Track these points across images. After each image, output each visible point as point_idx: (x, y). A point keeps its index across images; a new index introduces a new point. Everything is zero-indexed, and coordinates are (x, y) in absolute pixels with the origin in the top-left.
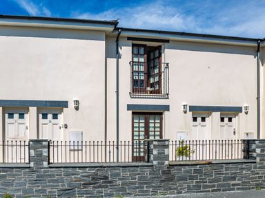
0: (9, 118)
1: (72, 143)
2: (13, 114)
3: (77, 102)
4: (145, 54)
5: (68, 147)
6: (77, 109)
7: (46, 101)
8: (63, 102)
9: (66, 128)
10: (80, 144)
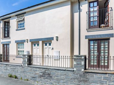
0: (34, 46)
1: (55, 57)
2: (35, 44)
3: (57, 37)
4: (97, 6)
5: (53, 59)
6: (57, 40)
7: (45, 38)
8: (52, 38)
9: (53, 49)
10: (59, 57)
